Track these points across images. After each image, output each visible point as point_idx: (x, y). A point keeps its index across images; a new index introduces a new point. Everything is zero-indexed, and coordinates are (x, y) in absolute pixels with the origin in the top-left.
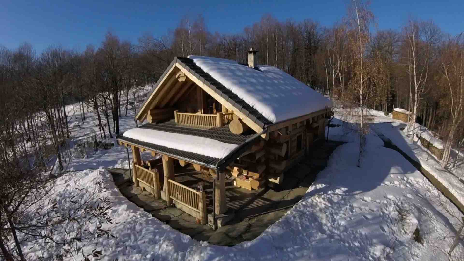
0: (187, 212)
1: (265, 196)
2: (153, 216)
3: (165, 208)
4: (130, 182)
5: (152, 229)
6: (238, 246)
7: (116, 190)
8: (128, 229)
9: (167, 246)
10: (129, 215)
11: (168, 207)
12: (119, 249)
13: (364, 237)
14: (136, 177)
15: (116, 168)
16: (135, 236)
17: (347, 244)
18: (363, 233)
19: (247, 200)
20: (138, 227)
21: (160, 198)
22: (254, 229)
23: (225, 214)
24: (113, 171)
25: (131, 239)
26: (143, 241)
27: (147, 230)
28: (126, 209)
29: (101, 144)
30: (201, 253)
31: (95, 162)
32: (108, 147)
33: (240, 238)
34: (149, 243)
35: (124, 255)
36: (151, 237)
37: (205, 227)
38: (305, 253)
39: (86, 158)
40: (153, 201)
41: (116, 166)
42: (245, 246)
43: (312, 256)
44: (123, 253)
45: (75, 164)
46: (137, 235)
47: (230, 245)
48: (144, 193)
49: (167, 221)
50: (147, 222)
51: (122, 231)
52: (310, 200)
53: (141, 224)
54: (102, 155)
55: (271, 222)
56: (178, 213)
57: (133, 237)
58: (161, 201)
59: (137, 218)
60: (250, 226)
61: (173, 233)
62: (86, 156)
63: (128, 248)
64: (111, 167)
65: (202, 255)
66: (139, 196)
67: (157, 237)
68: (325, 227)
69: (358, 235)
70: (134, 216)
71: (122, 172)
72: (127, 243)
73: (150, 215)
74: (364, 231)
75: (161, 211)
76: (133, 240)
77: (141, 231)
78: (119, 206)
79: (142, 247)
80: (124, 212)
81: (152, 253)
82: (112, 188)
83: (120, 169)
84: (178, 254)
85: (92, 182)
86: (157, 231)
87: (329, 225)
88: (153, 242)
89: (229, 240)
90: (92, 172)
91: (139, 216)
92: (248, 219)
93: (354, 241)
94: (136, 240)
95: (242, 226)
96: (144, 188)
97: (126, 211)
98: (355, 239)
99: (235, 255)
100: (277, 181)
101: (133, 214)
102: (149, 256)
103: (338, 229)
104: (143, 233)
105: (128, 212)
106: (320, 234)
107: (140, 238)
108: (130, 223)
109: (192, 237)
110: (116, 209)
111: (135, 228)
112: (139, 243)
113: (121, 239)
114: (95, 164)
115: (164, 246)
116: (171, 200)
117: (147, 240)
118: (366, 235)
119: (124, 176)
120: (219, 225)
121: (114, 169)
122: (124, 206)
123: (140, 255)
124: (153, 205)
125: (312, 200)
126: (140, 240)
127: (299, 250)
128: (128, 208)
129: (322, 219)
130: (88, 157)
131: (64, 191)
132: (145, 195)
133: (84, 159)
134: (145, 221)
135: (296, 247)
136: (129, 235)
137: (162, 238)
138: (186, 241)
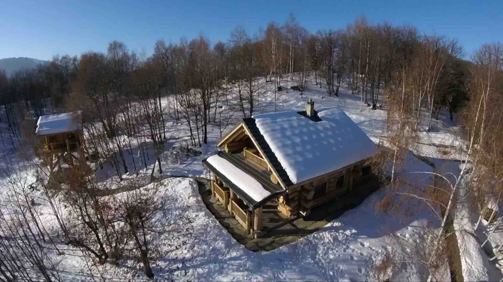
0: (241, 223)
1: (295, 222)
2: (220, 222)
3: (229, 217)
4: (210, 192)
5: (216, 232)
6: (259, 253)
7: (200, 198)
8: (203, 229)
9: (222, 244)
10: (205, 220)
11: (230, 217)
12: (196, 241)
13: (340, 271)
14: (214, 190)
15: (202, 178)
16: (206, 234)
17: (323, 271)
18: (341, 268)
19: (280, 223)
20: (209, 229)
21: (227, 209)
22: (275, 245)
23: (261, 231)
24: (198, 180)
25: (203, 236)
26: (210, 239)
27: (213, 232)
28: (204, 215)
29: (192, 150)
30: (237, 252)
31: (186, 171)
32: (198, 155)
33: (263, 248)
34: (213, 240)
35: (198, 244)
36: (215, 236)
37: (247, 236)
38: (294, 267)
39: (179, 164)
40: (222, 211)
41: (202, 176)
42: (263, 254)
43: (297, 270)
44: (198, 243)
45: (171, 170)
46: (208, 234)
47: (254, 251)
48: (218, 203)
49: (227, 227)
50: (215, 227)
51: (199, 230)
52: (321, 234)
53: (211, 227)
54: (193, 162)
55: (287, 243)
56: (236, 223)
57: (205, 235)
58: (227, 212)
59: (209, 223)
60: (273, 242)
61: (227, 236)
62: (180, 163)
63: (201, 241)
64: (198, 176)
65: (238, 253)
66: (214, 205)
67: (218, 237)
68: (317, 256)
69: (336, 268)
70: (208, 221)
71: (205, 182)
72: (201, 238)
73: (218, 222)
74: (342, 267)
75: (226, 219)
76: (204, 237)
77: (210, 232)
78: (200, 212)
79: (209, 242)
80: (203, 217)
81: (213, 246)
82: (197, 196)
83: (204, 178)
84: (226, 250)
85: (184, 190)
86: (219, 233)
87: (321, 255)
88: (215, 240)
89: (256, 248)
90: (184, 180)
91: (210, 222)
92: (273, 237)
93: (330, 270)
94: (206, 237)
95: (269, 240)
96: (218, 199)
97: (204, 216)
98: (333, 269)
99: (254, 258)
100: (304, 214)
101: (208, 220)
102: (211, 248)
103: (325, 260)
104: (211, 233)
105: (205, 217)
106: (310, 259)
107: (209, 236)
108: (205, 226)
109: (237, 241)
110: (198, 214)
111: (207, 229)
112: (208, 239)
113: (198, 235)
114: (186, 172)
115: (220, 243)
116: (233, 214)
117: (212, 238)
118: (342, 270)
119: (206, 186)
120: (256, 237)
121: (200, 178)
122: (203, 213)
123: (207, 246)
124: (222, 214)
125: (323, 235)
126: (209, 237)
127: (291, 265)
128: (205, 215)
129: (320, 250)
130: (181, 164)
131: (164, 194)
132: (218, 205)
133: (178, 165)
134: (213, 226)
135: (290, 263)
136: (203, 234)
137: (221, 239)
138: (233, 243)
